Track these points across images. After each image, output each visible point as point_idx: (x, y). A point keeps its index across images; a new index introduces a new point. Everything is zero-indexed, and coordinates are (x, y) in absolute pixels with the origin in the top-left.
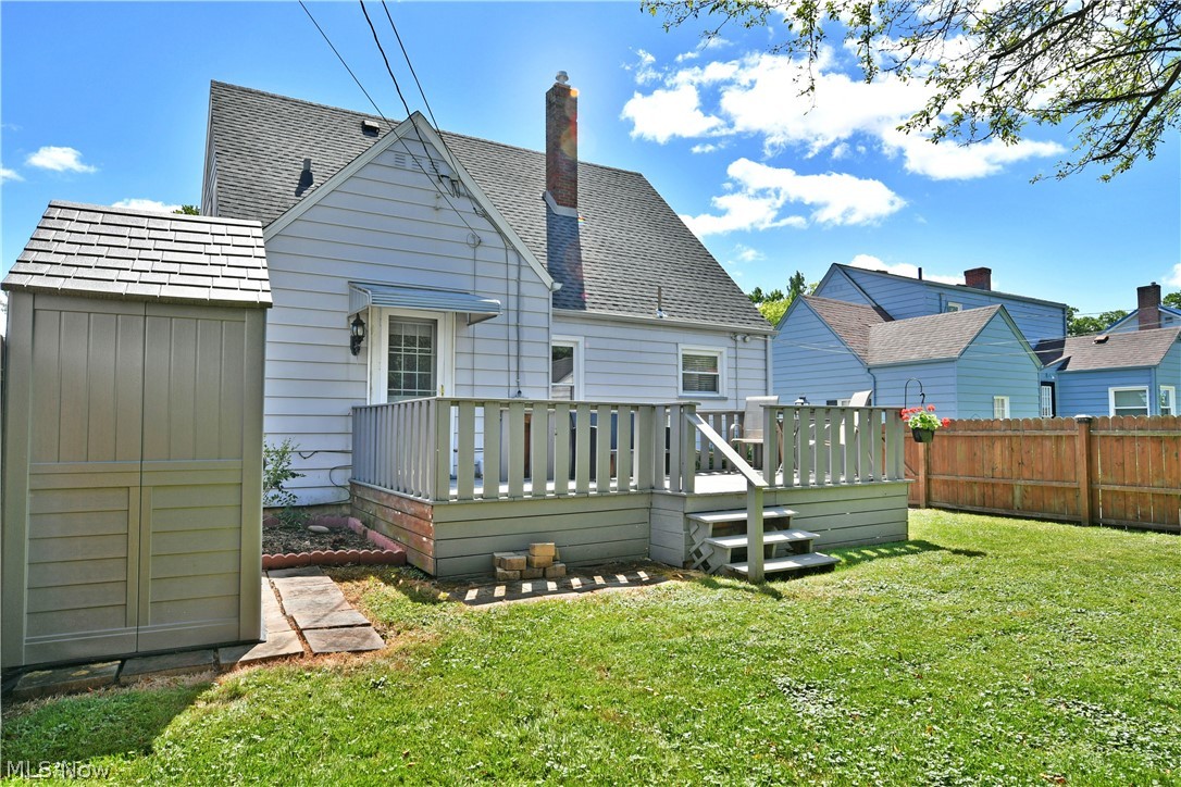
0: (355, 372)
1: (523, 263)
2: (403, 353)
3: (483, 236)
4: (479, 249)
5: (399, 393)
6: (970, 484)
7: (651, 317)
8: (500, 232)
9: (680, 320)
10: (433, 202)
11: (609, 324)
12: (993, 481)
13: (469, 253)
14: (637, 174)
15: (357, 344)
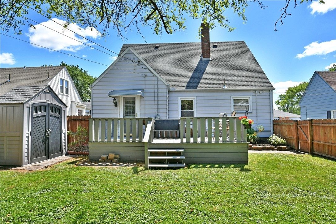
0: (116, 111)
1: (159, 79)
2: (128, 106)
3: (148, 74)
4: (146, 78)
5: (127, 116)
6: (325, 145)
7: (220, 88)
8: (152, 72)
9: (232, 88)
10: (134, 68)
11: (205, 92)
12: (331, 144)
13: (143, 79)
14: (242, 41)
15: (116, 104)
